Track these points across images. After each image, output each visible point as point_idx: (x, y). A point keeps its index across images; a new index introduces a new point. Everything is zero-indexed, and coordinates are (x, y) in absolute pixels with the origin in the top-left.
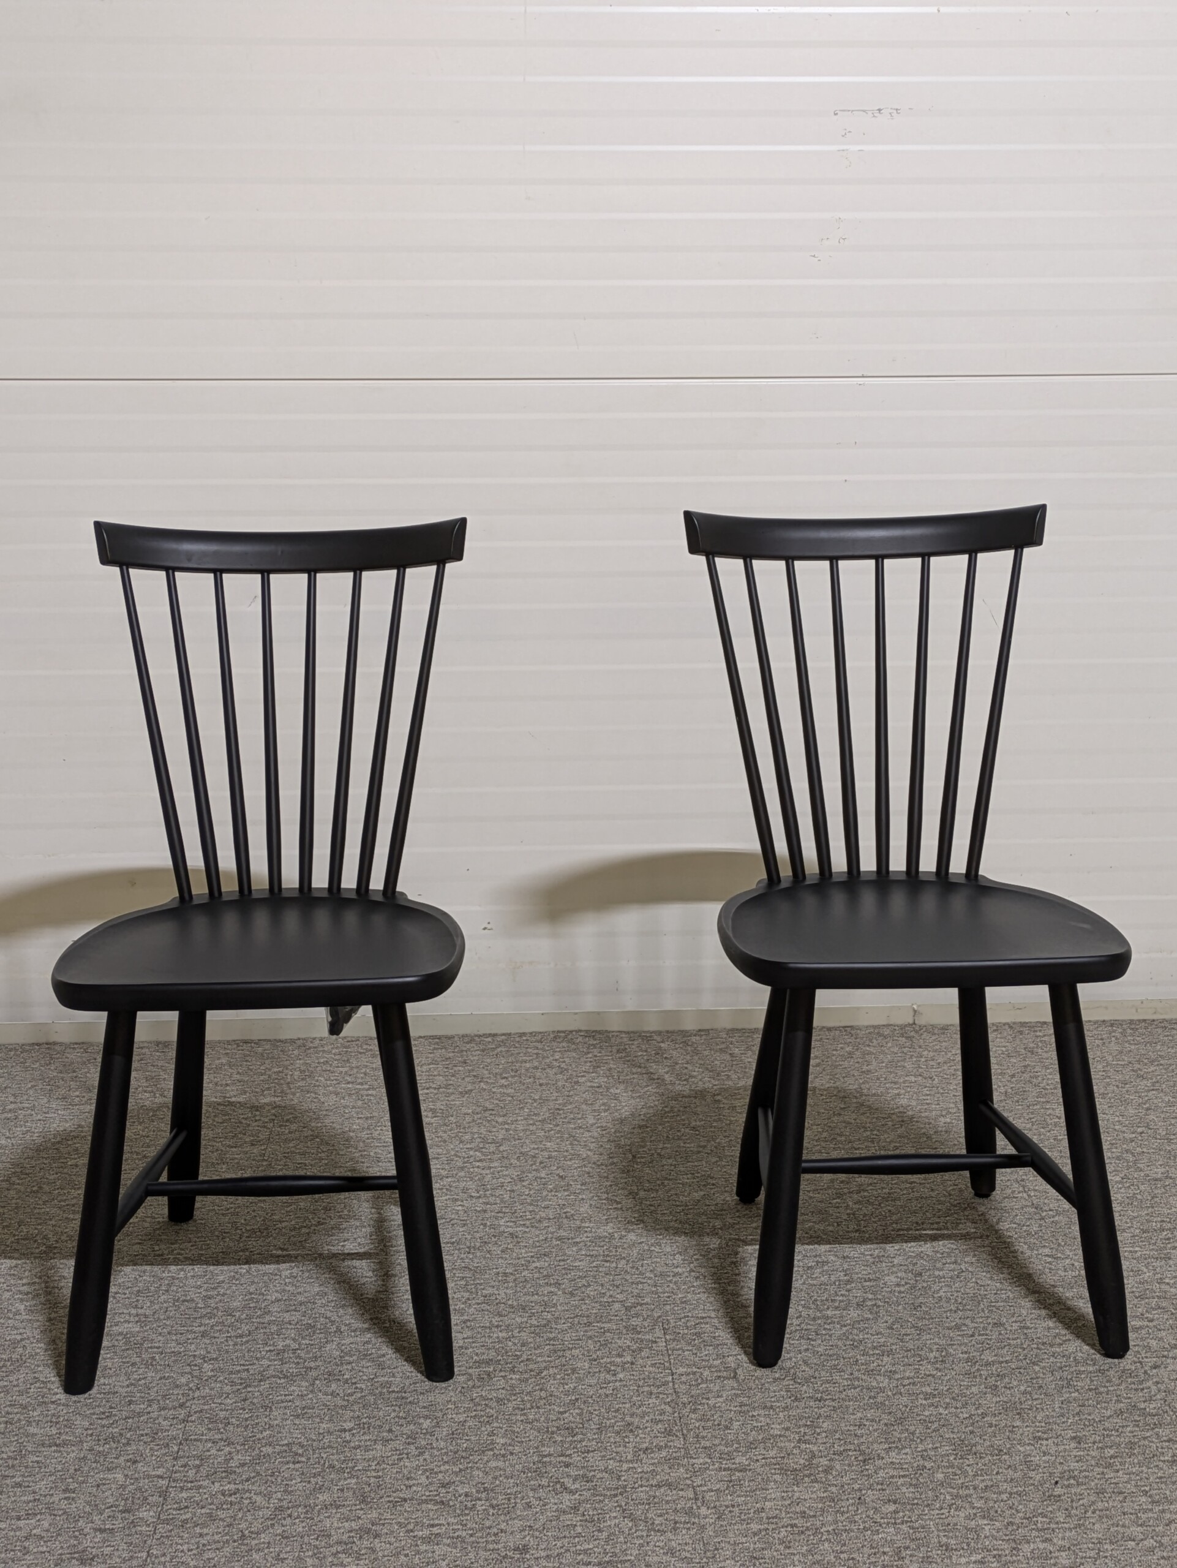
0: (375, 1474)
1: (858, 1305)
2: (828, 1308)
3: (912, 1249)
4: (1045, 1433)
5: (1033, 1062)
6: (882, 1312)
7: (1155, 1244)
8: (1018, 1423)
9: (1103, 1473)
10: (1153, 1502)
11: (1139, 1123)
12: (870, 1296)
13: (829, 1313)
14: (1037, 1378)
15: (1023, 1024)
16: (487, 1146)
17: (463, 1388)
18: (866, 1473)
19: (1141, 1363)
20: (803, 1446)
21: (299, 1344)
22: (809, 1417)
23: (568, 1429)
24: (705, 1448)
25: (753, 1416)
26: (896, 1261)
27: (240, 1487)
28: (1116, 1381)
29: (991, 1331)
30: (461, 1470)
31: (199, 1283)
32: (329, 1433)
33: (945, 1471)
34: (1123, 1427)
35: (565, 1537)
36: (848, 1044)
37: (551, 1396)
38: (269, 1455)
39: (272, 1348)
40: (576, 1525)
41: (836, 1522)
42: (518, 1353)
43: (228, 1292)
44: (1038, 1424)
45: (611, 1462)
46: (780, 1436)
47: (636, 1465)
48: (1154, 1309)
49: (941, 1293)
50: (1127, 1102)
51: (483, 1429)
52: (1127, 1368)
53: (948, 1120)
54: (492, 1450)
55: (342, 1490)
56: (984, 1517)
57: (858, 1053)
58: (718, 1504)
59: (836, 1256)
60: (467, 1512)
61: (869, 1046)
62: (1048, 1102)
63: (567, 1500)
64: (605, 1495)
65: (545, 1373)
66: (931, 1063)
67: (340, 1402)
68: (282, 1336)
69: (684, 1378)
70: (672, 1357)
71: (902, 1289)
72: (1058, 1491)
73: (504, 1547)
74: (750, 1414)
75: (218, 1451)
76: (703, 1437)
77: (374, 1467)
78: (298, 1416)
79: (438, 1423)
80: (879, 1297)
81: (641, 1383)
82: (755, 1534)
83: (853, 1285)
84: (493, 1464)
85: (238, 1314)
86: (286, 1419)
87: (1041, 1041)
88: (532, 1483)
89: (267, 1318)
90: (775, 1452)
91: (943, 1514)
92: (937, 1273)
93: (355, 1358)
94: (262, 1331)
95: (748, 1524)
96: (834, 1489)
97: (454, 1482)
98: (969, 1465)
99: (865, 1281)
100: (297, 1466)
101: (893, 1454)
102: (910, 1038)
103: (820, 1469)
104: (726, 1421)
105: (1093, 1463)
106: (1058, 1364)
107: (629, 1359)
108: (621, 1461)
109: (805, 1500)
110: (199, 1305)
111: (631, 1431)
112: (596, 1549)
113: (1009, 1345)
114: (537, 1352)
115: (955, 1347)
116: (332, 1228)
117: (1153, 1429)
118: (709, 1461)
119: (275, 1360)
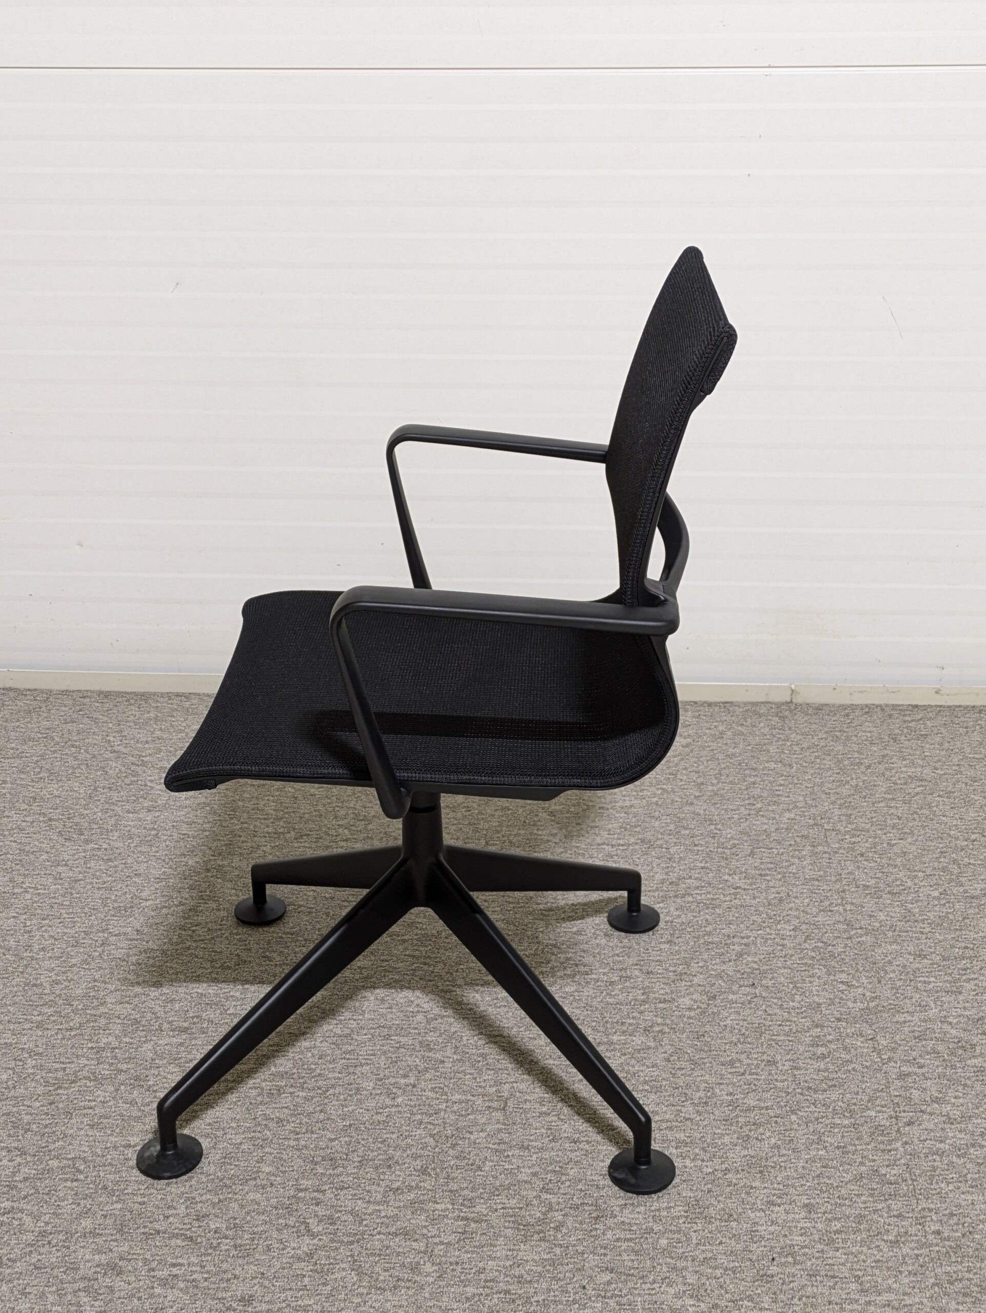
0: (140, 1200)
1: (645, 1030)
2: (615, 1033)
3: (715, 967)
4: (779, 1197)
5: (893, 751)
6: (666, 1041)
7: (950, 974)
8: (757, 1184)
9: (822, 1251)
10: (862, 1291)
11: (976, 828)
12: (659, 1020)
13: (615, 1038)
14: (791, 1129)
15: (894, 707)
16: (358, 823)
17: (251, 1103)
18: (594, 1233)
19: (897, 1118)
20: (544, 1196)
21: (120, 1042)
22: (560, 1162)
23: (331, 1160)
24: (451, 1191)
25: (508, 1156)
26: (696, 980)
27: (15, 1205)
28: (866, 1138)
29: (762, 1070)
30: (220, 1201)
31: (53, 965)
32: (115, 1148)
33: (670, 1236)
34: (858, 1195)
35: (291, 1289)
36: (722, 722)
37: (328, 1119)
38: (53, 1169)
39: (93, 1045)
40: (304, 1276)
41: (549, 1290)
42: (313, 1067)
43: (75, 978)
44: (776, 1186)
45: (359, 1202)
46: (526, 1182)
47: (381, 1208)
48: (928, 1053)
49: (728, 1022)
50: (969, 803)
51: (255, 1154)
52: (882, 1123)
53: (792, 816)
54: (255, 1179)
55: (105, 1216)
56: (692, 1297)
57: (729, 733)
58: (443, 1259)
59: (641, 970)
60: (210, 1251)
61: (742, 725)
62: (893, 799)
63: (306, 1244)
64: (343, 1241)
65: (331, 1091)
66: (796, 748)
67: (136, 1113)
68: (107, 1031)
69: (455, 1108)
70: (452, 1081)
71: (692, 1014)
72: (774, 1269)
73: (232, 1297)
74: (506, 1154)
75: (9, 1161)
76: (453, 1179)
77: (142, 1192)
78: (92, 1127)
79: (216, 1143)
80: (668, 1021)
81: (415, 1110)
82: (468, 1299)
83: (647, 1006)
84: (251, 1196)
85: (77, 1003)
86: (82, 1129)
87: (907, 727)
88: (281, 1221)
89: (102, 1010)
90: (515, 1201)
91: (653, 1289)
92: (731, 997)
93: (165, 1061)
94: (92, 1024)
95: (465, 1286)
96: (558, 1251)
97: (208, 1216)
98: (695, 1232)
99: (659, 1002)
100: (75, 1184)
101: (626, 1211)
102: (783, 718)
103: (552, 1225)
104: (480, 1160)
105: (816, 1237)
106: (816, 1114)
107: (412, 1080)
108: (369, 1202)
109: (527, 1261)
110: (45, 991)
111: (390, 1167)
112: (315, 1307)
113: (775, 1088)
114: (331, 1066)
115: (722, 1087)
116: (190, 910)
117: (886, 1200)
118: (451, 1207)
119: (92, 1059)
